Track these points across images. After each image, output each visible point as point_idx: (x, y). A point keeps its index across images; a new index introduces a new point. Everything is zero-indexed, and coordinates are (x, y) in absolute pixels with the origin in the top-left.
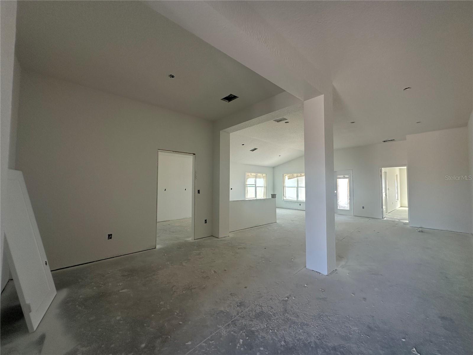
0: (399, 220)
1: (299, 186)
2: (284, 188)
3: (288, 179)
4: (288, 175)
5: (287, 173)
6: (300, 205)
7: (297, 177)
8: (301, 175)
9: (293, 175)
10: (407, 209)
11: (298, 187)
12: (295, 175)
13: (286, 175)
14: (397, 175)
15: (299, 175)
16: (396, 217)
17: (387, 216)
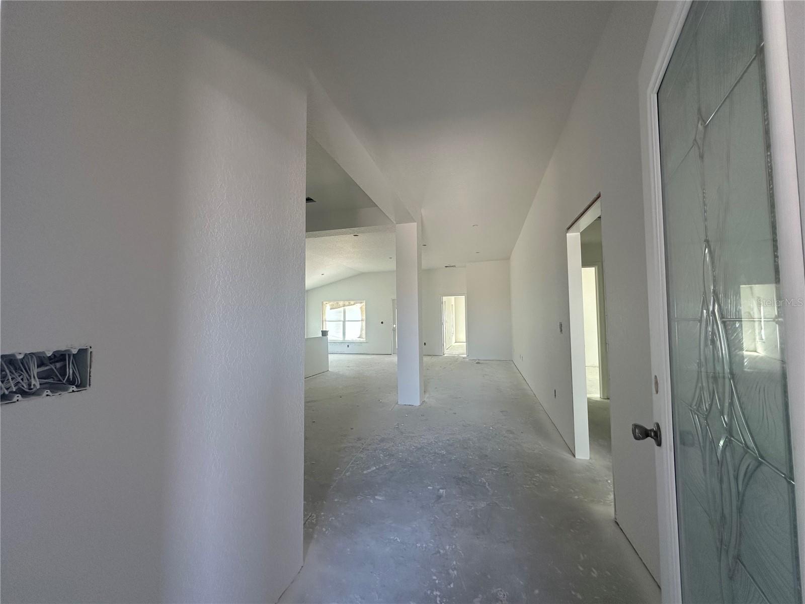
0: (458, 355)
1: (346, 320)
2: (324, 322)
3: (331, 309)
4: (330, 304)
5: (330, 301)
6: (348, 346)
7: (344, 306)
8: (350, 303)
9: (337, 303)
10: (465, 344)
11: (344, 322)
12: (341, 303)
13: (326, 303)
14: (452, 305)
15: (347, 303)
16: (455, 352)
17: (447, 353)
